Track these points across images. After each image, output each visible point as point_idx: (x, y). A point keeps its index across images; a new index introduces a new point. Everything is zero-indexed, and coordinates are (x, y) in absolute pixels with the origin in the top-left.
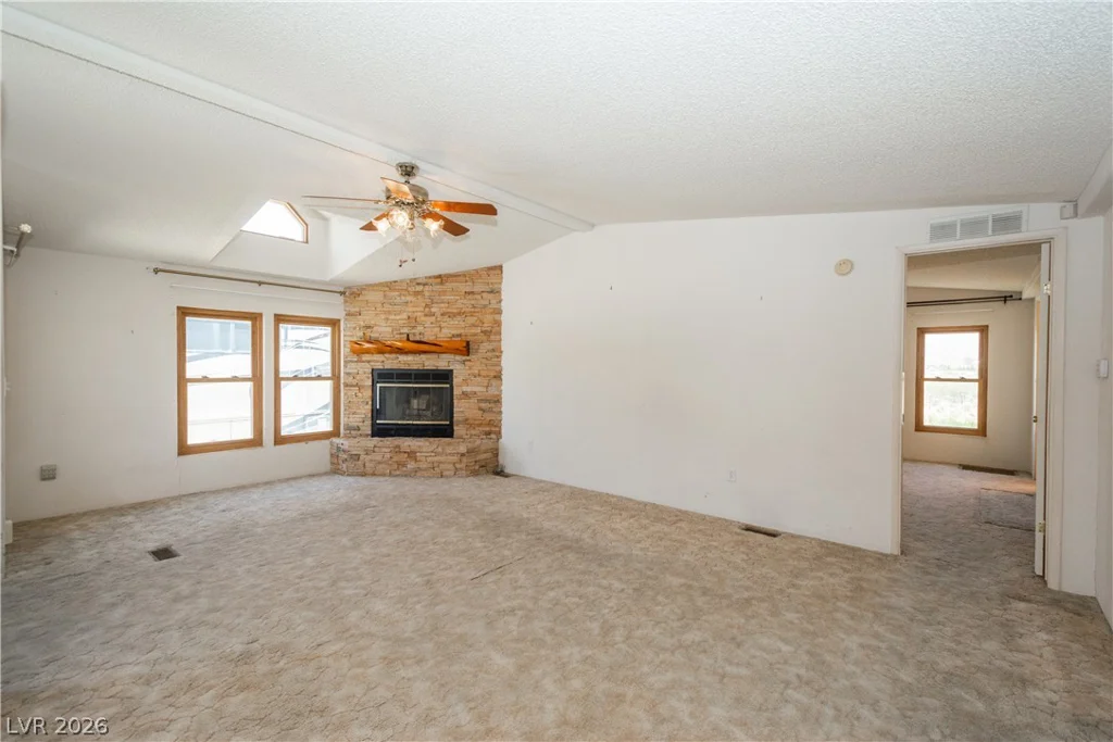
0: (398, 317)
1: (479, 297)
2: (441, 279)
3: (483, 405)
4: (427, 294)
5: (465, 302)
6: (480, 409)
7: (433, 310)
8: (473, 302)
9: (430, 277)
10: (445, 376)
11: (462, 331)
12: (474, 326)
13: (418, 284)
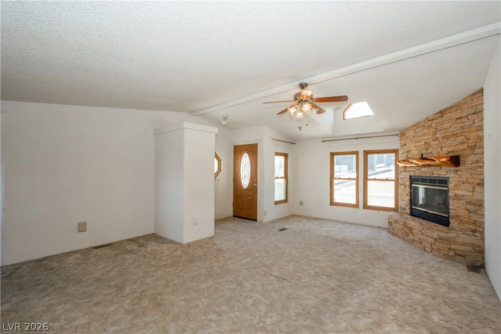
0: (420, 144)
1: (465, 120)
2: (441, 113)
3: (469, 207)
4: (434, 126)
5: (456, 126)
6: (467, 209)
7: (437, 136)
8: (461, 125)
9: (436, 114)
10: (444, 182)
11: (455, 148)
12: (462, 143)
13: (429, 121)
